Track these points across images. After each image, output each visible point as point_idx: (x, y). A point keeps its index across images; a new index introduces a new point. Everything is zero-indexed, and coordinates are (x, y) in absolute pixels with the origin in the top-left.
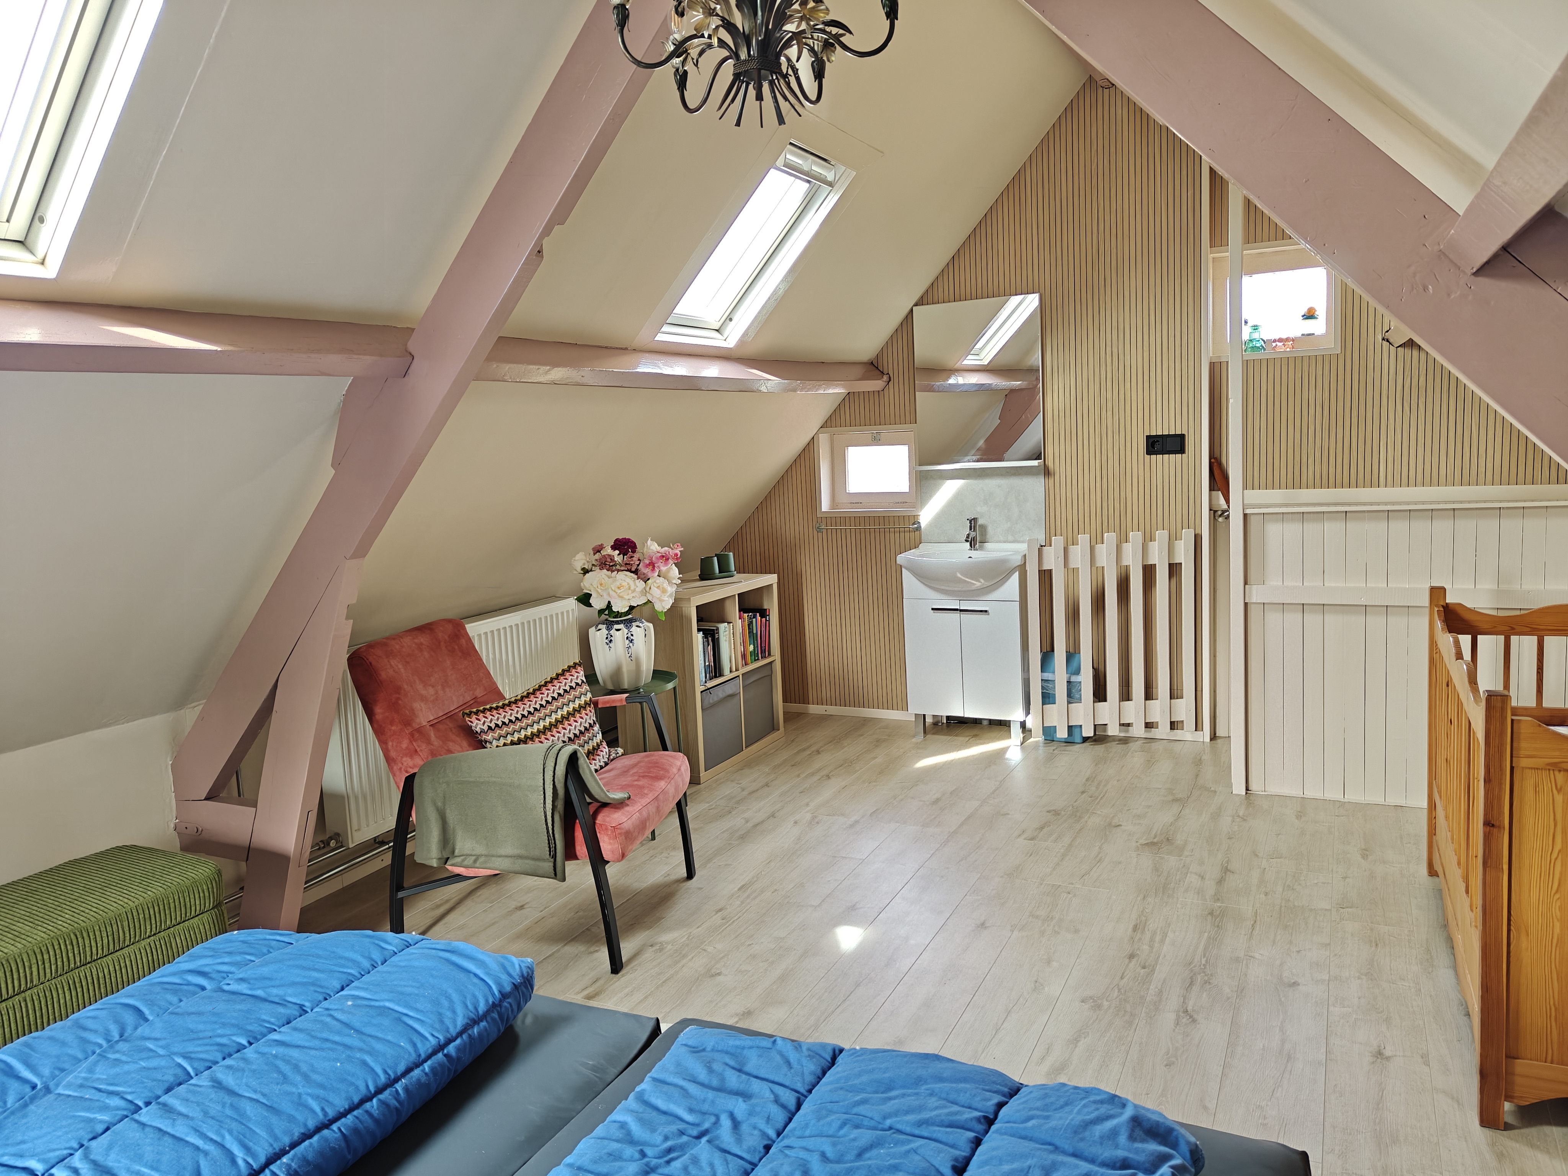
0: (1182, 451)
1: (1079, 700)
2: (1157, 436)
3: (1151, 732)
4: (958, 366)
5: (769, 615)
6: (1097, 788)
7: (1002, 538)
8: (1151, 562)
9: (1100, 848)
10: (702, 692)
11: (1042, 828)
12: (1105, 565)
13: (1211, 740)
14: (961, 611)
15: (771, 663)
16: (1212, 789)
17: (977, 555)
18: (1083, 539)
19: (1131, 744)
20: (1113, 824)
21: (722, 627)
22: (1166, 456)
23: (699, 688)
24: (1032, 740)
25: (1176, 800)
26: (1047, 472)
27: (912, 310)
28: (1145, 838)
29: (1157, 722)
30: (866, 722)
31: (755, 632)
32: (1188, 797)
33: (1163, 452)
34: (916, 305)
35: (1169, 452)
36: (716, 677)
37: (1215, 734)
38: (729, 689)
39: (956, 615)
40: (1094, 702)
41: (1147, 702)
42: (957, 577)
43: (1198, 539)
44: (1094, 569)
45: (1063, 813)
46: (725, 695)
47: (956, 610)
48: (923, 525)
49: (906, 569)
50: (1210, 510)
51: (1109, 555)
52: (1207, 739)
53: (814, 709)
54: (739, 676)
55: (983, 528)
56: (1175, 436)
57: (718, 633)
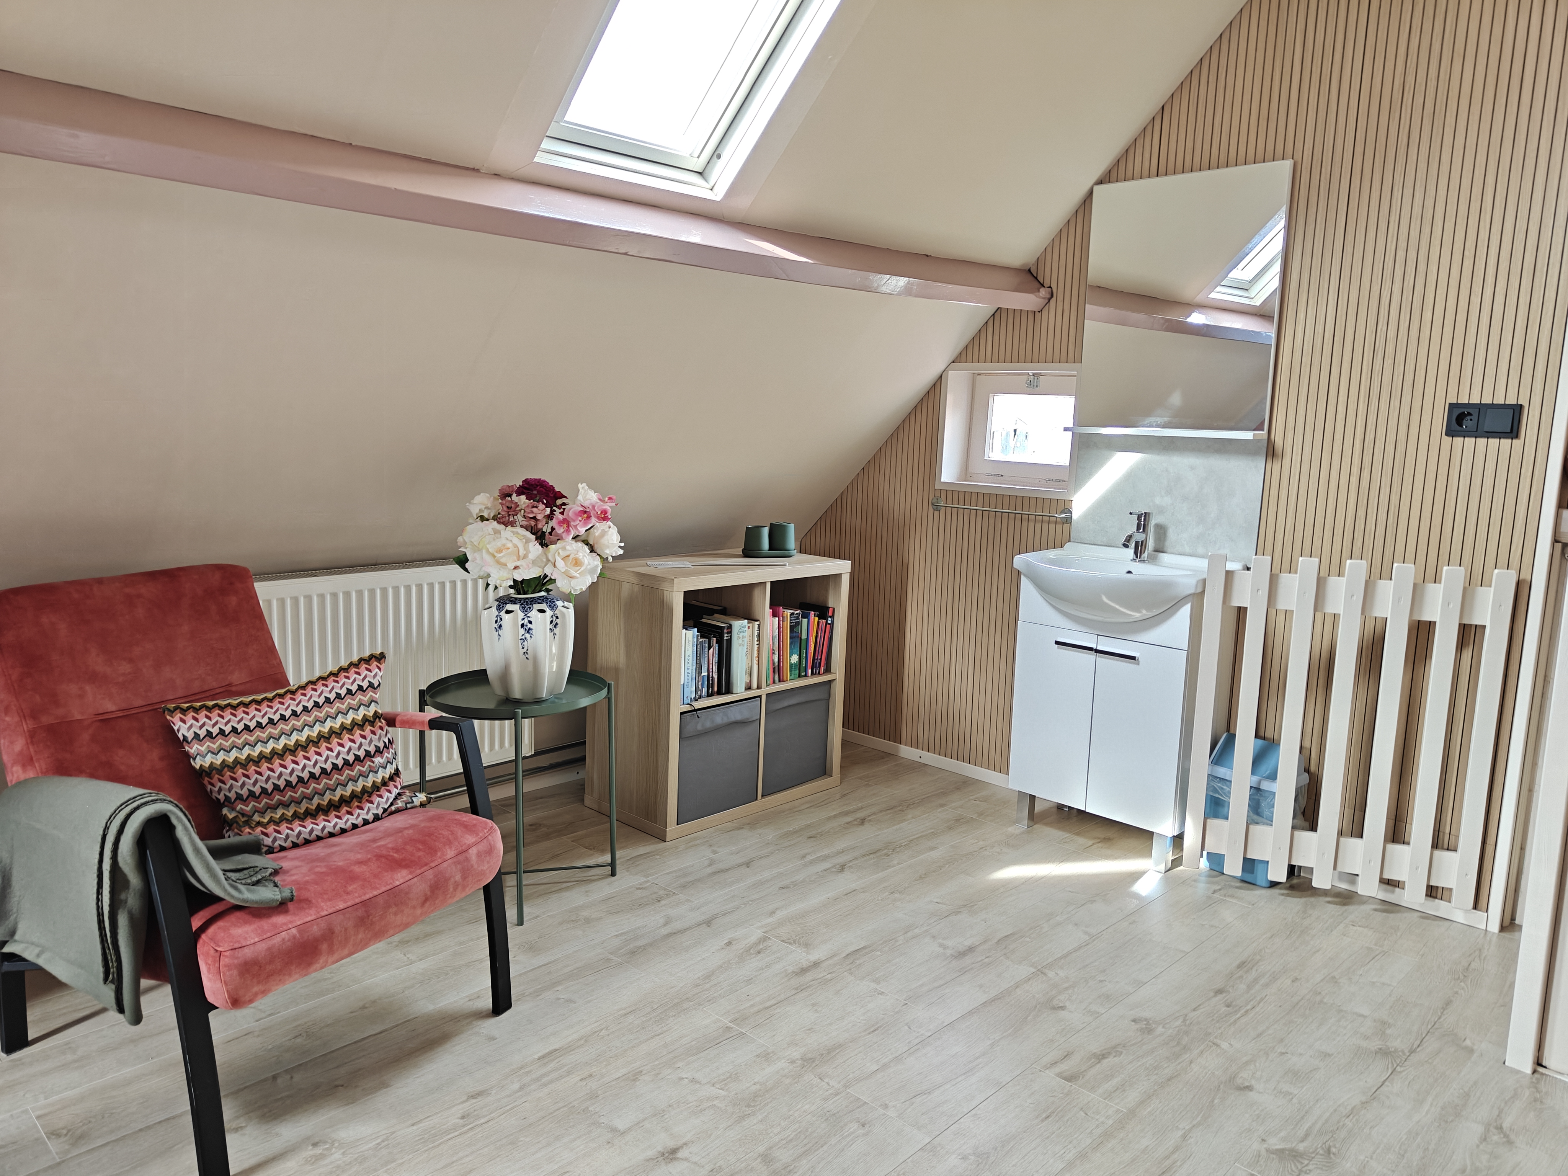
0: (1513, 432)
1: (1269, 821)
2: (1469, 405)
3: (1393, 892)
4: (1200, 298)
5: (832, 617)
6: (1249, 987)
7: (1187, 549)
8: (1426, 617)
9: (1184, 1137)
10: (682, 713)
11: (1101, 1057)
12: (1340, 611)
13: (1503, 928)
14: (1097, 651)
15: (830, 682)
16: (1468, 1043)
17: (1143, 570)
18: (1308, 565)
19: (1351, 908)
20: (1239, 1081)
21: (740, 626)
22: (1482, 441)
23: (677, 708)
24: (1181, 868)
25: (1384, 1053)
26: (1271, 452)
27: (1091, 193)
28: (1283, 1134)
29: (1404, 882)
30: (965, 784)
31: (804, 637)
32: (1412, 1052)
33: (1476, 433)
34: (1100, 182)
35: (1489, 434)
36: (719, 693)
37: (1513, 919)
38: (735, 714)
39: (1090, 657)
40: (1294, 828)
41: (1391, 847)
42: (1103, 601)
43: (1522, 591)
44: (1319, 615)
45: (1160, 1029)
46: (726, 720)
47: (1090, 649)
48: (1076, 515)
49: (1025, 575)
50: (1555, 540)
51: (1350, 595)
52: (1494, 926)
53: (907, 752)
54: (760, 697)
55: (1162, 531)
56: (1505, 406)
57: (730, 632)
